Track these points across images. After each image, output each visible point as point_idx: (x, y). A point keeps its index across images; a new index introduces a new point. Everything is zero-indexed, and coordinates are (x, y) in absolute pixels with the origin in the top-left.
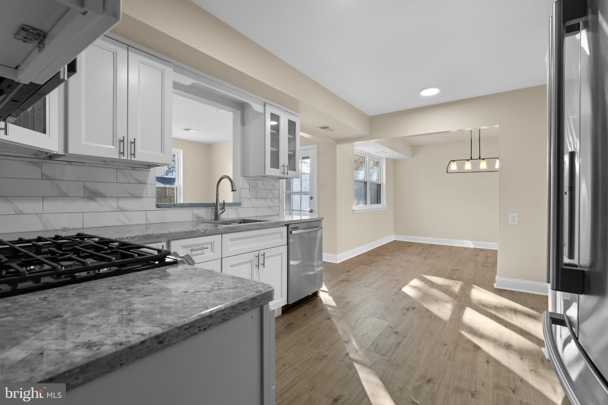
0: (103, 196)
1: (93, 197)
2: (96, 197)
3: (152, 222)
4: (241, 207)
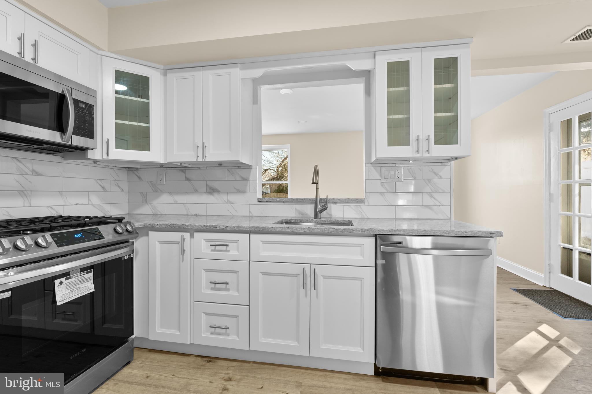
0: (218, 191)
1: (212, 192)
2: (214, 192)
3: (254, 215)
4: (366, 204)
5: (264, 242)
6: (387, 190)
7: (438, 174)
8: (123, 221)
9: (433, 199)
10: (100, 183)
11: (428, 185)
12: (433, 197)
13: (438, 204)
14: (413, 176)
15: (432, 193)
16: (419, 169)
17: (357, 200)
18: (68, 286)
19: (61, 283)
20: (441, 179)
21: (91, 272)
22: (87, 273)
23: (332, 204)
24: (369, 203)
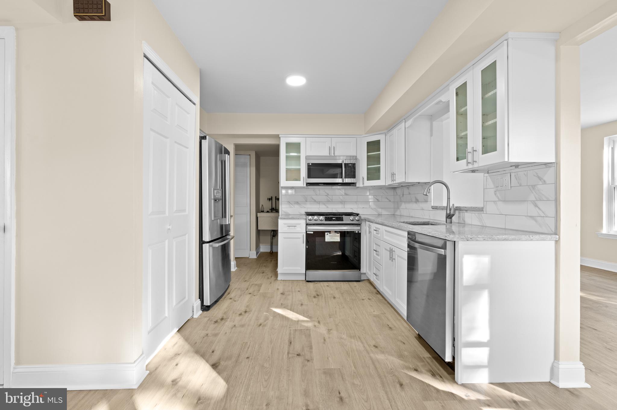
4: (485, 212)
5: (386, 231)
6: (498, 198)
7: (542, 179)
8: (359, 215)
9: (537, 208)
10: (375, 197)
11: (532, 193)
12: (537, 207)
13: (542, 215)
14: (519, 183)
15: (536, 201)
16: (524, 174)
17: (476, 208)
18: (330, 236)
19: (327, 234)
20: (545, 184)
21: (339, 233)
22: (337, 233)
23: (465, 212)
24: (486, 212)
